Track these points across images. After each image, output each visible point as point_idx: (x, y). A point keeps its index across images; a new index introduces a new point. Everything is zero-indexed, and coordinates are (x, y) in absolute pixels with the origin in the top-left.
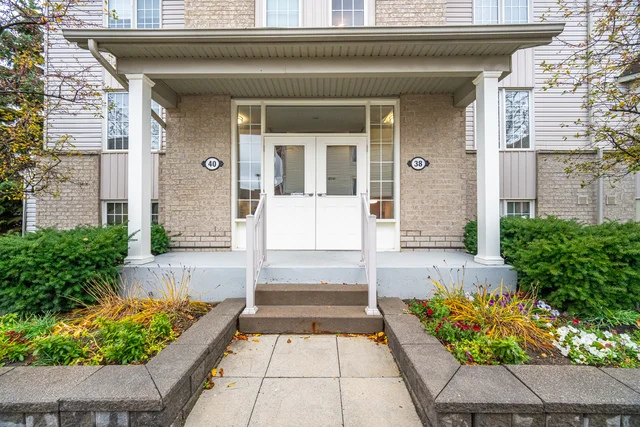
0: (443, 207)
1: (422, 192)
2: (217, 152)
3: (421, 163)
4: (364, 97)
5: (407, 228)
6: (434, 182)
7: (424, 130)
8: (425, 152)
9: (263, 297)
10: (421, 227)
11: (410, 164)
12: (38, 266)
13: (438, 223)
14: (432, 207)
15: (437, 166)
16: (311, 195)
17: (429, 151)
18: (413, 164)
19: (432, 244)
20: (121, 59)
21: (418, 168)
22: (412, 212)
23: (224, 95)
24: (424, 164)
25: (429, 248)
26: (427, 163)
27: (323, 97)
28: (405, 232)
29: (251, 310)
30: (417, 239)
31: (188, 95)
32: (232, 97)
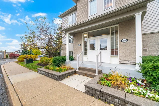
0: (133, 52)
1: (126, 48)
2: (80, 43)
3: (125, 40)
4: (109, 26)
5: (121, 58)
6: (130, 45)
7: (126, 31)
8: (127, 37)
9: (80, 69)
10: (125, 58)
11: (121, 41)
12: (56, 60)
13: (131, 57)
14: (129, 52)
15: (131, 41)
16: (97, 50)
17: (128, 37)
18: (123, 41)
19: (130, 63)
20: (66, 32)
21: (124, 42)
22: (122, 54)
23: (81, 32)
24: (126, 40)
25: (128, 64)
26: (127, 40)
27: (99, 28)
28: (120, 59)
29: (77, 70)
30: (124, 61)
31: (76, 34)
32: (82, 32)
